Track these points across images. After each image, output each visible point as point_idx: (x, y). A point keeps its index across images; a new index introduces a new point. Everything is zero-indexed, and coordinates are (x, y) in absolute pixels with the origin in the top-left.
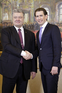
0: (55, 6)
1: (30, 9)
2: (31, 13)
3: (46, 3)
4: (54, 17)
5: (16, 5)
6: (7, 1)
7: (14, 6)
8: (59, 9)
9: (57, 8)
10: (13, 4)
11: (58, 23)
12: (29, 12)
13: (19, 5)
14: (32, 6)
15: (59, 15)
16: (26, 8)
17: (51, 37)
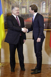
0: (41, 4)
1: (26, 5)
2: (27, 8)
3: (35, 2)
4: (40, 10)
5: (19, 3)
6: (13, 1)
7: (18, 4)
8: (43, 5)
9: (41, 5)
10: (17, 3)
11: (42, 14)
12: (26, 8)
13: (21, 3)
14: (28, 4)
15: (42, 9)
16: (25, 5)
17: (38, 22)
